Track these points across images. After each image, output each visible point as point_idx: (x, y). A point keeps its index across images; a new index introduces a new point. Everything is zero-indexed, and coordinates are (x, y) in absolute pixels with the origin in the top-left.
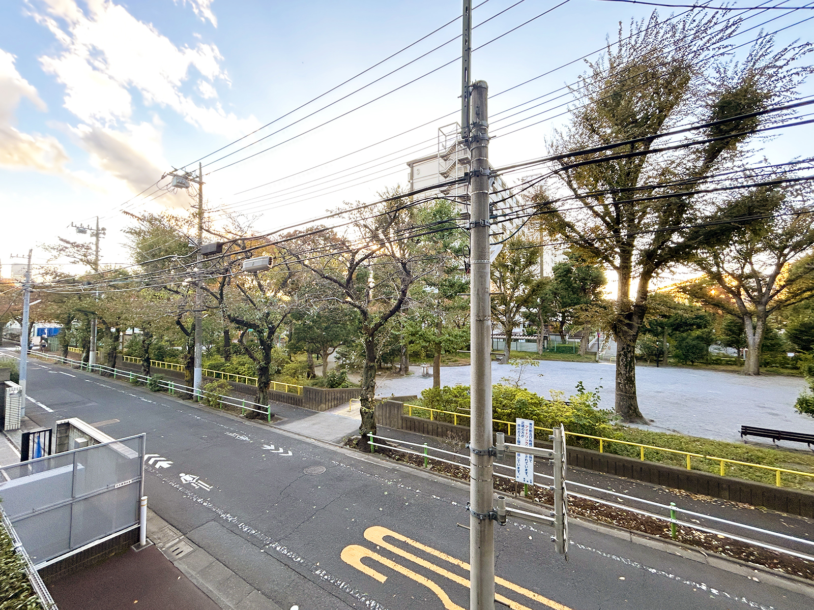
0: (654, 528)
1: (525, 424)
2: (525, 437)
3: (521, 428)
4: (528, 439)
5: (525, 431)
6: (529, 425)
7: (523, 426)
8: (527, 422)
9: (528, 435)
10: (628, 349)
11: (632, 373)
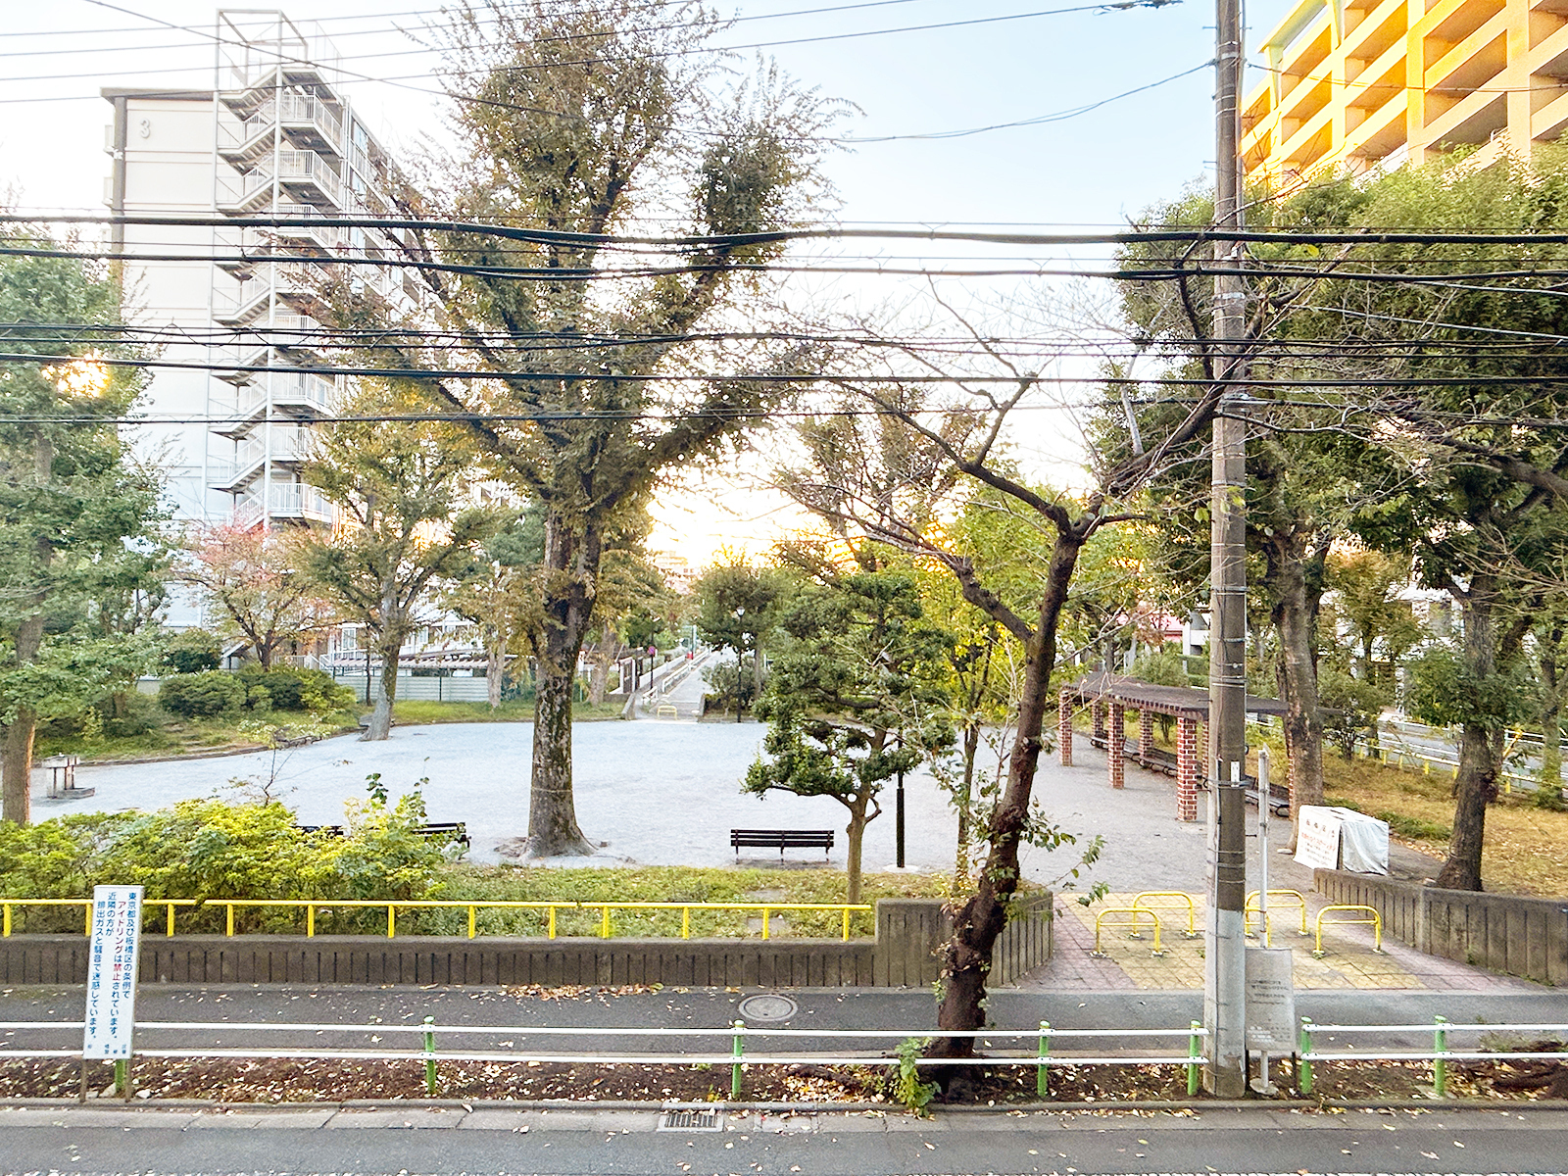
0: (406, 1083)
1: (118, 899)
2: (115, 934)
3: (106, 909)
4: (124, 936)
5: (117, 918)
6: (127, 898)
7: (112, 905)
8: (122, 892)
9: (124, 926)
10: (555, 684)
11: (563, 741)
